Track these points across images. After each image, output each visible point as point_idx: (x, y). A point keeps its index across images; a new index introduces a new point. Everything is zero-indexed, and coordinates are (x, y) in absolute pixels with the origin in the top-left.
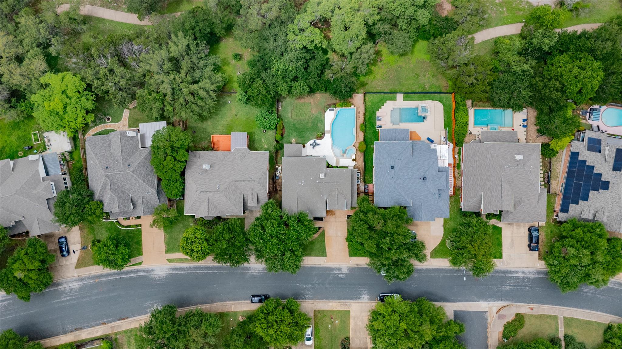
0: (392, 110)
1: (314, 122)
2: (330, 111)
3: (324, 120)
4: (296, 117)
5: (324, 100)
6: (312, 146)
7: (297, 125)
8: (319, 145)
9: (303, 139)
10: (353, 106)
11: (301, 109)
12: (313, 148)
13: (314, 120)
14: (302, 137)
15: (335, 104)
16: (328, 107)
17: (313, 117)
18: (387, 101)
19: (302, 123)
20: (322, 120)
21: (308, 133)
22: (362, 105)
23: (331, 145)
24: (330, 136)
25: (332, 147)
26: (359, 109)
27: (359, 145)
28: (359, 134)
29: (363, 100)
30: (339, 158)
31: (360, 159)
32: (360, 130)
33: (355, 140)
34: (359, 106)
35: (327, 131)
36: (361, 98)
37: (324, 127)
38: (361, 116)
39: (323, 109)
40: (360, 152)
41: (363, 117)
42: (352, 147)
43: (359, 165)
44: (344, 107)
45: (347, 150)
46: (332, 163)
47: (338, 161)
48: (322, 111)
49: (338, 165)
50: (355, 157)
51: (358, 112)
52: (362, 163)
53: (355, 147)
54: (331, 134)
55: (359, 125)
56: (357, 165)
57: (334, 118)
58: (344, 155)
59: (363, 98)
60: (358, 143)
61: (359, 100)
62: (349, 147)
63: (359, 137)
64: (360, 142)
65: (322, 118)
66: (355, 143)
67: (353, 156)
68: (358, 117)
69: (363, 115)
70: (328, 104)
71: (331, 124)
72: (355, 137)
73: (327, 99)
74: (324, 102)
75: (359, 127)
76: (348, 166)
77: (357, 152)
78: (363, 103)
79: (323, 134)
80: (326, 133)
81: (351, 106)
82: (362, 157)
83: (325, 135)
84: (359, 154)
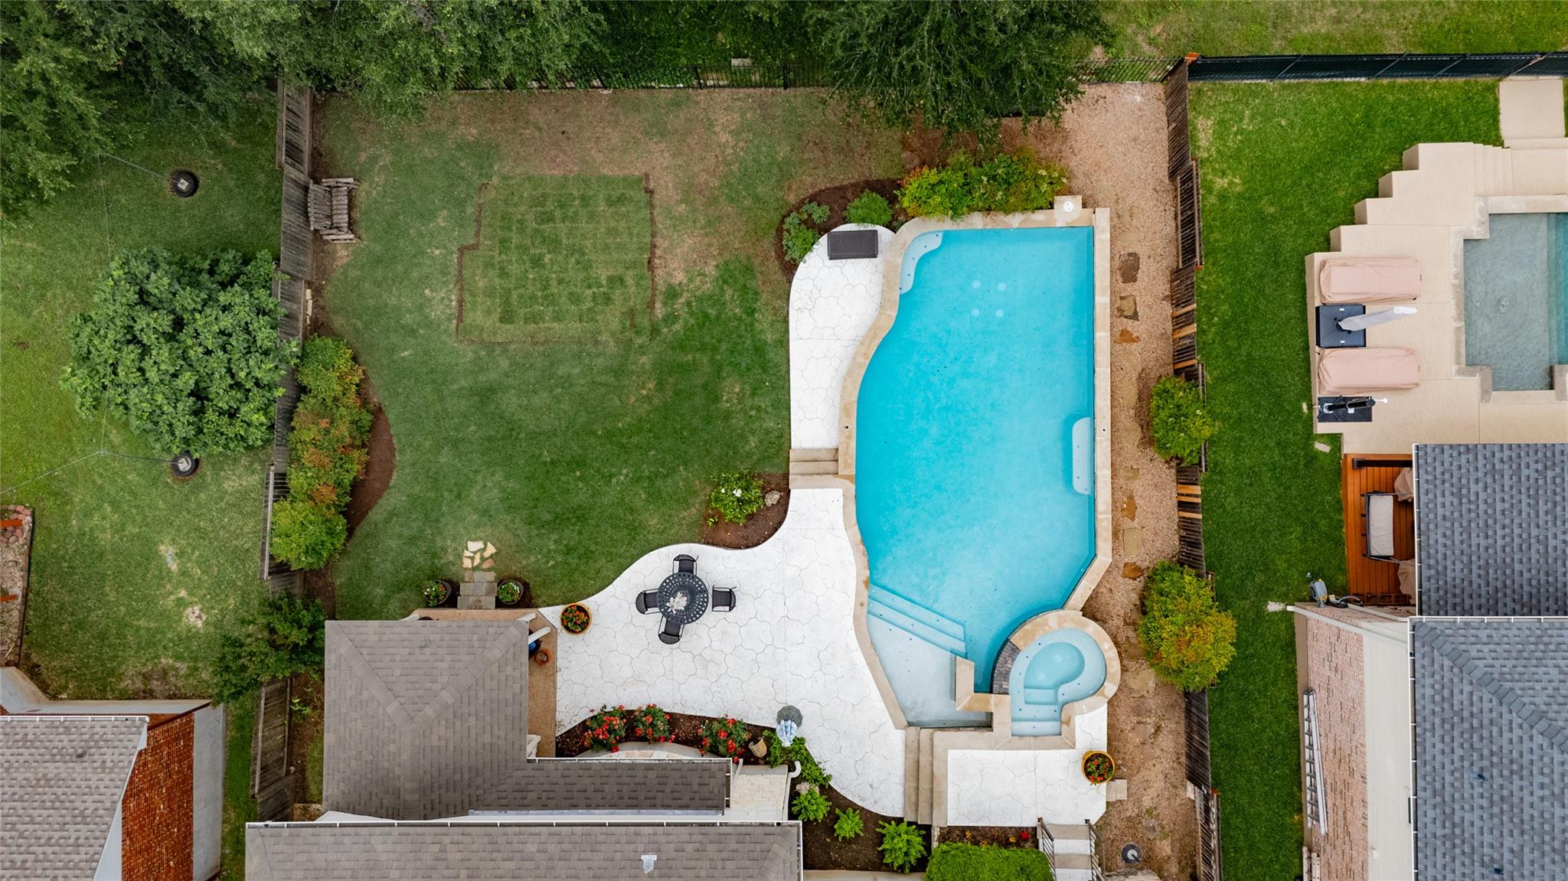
0: (1478, 231)
1: (685, 369)
2: (835, 254)
3: (784, 343)
4: (507, 317)
5: (783, 151)
6: (654, 620)
7: (511, 402)
8: (726, 599)
9: (570, 535)
10: (1068, 208)
11: (554, 244)
12: (670, 635)
13: (681, 346)
14: (558, 522)
15: (888, 190)
16: (819, 213)
17: (671, 318)
18: (1426, 151)
19: (567, 382)
20: (759, 350)
21: (624, 474)
22: (1155, 195)
23: (857, 595)
24: (844, 507)
25: (864, 620)
26: (1132, 237)
27: (1138, 603)
28: (1138, 487)
29: (1166, 144)
30: (939, 735)
31: (1158, 745)
32: (1148, 441)
33: (1100, 542)
34: (1129, 201)
35: (814, 461)
36: (1146, 129)
37: (784, 413)
38: (1149, 299)
39: (766, 241)
40: (1152, 671)
41: (1167, 309)
42: (1072, 620)
43: (1147, 802)
44: (980, 214)
45: (1016, 650)
46: (871, 786)
47: (932, 766)
48: (762, 263)
49: (929, 811)
50: (1111, 727)
51: (1117, 263)
52: (1175, 787)
53: (1098, 616)
54: (847, 482)
55: (1130, 393)
56: (1131, 811)
57: (874, 328)
58: (988, 702)
59: (1165, 125)
60: (1125, 576)
61: (1120, 149)
62: (1039, 620)
63: (1133, 519)
64: (1147, 564)
65: (756, 324)
66: (1103, 578)
67: (1082, 713)
68: (1118, 312)
69: (1167, 293)
70: (817, 189)
71: (844, 388)
72: (1105, 512)
73: (804, 138)
74: (781, 170)
75: (1132, 412)
76: (1040, 820)
77: (1124, 669)
78: (1166, 173)
79: (772, 490)
80: (806, 477)
81: (1055, 206)
82: (1173, 726)
83: (795, 494)
84: (1143, 696)
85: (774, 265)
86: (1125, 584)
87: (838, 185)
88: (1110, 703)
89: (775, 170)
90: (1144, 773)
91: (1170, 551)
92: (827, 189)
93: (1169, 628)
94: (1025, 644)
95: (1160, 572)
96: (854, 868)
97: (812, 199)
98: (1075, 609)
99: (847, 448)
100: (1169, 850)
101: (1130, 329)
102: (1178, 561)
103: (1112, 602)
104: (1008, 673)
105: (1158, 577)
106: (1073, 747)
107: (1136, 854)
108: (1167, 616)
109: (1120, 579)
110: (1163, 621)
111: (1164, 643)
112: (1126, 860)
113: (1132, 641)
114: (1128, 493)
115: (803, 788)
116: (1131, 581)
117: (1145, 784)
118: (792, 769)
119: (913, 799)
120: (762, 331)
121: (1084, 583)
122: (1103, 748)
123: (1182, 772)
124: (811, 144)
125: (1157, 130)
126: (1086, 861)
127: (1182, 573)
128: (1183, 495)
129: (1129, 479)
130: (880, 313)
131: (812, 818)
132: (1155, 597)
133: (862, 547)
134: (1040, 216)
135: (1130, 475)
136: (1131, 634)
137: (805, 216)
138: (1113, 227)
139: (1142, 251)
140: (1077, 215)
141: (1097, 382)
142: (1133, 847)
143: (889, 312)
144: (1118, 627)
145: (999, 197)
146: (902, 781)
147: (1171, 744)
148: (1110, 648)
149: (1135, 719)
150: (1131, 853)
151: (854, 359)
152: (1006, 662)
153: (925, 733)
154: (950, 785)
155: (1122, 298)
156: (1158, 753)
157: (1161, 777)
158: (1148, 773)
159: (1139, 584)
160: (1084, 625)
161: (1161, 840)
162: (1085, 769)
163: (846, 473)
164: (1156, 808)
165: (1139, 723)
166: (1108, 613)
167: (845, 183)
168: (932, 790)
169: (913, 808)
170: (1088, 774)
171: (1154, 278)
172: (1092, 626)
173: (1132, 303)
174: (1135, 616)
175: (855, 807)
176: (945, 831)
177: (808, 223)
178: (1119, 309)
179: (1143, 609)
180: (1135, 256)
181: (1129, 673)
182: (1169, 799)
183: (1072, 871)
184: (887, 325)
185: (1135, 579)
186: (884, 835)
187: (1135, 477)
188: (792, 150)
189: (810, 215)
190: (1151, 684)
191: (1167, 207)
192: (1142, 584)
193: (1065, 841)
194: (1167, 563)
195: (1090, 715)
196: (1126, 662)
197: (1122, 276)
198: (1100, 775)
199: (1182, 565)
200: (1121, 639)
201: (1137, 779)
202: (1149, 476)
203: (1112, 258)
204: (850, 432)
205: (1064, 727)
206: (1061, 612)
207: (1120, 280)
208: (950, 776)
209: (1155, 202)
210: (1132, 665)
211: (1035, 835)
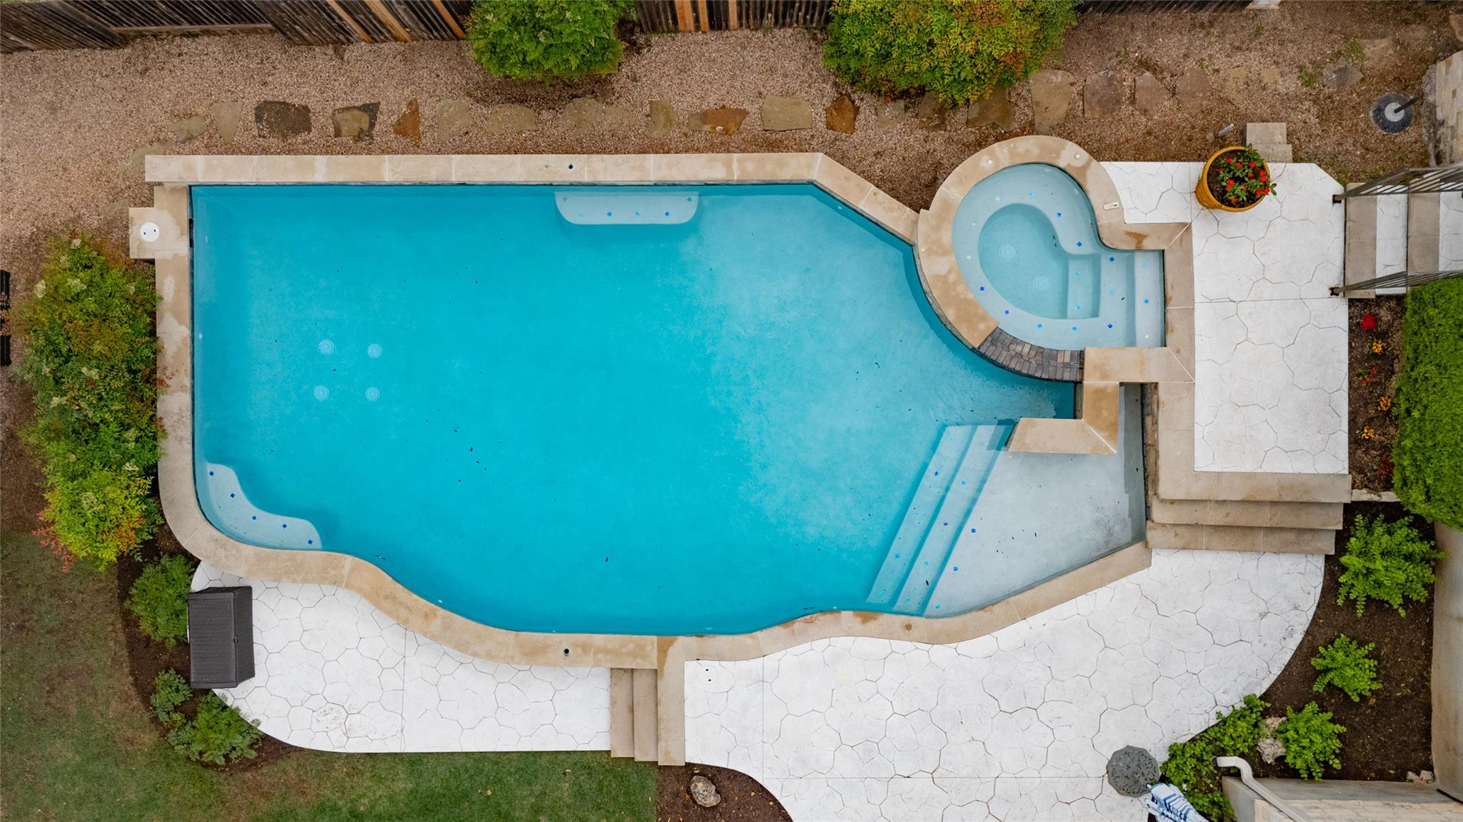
10: (152, 233)
20: (426, 805)
22: (152, 72)
23: (890, 636)
24: (720, 658)
25: (938, 624)
26: (226, 115)
27: (902, 103)
28: (685, 104)
29: (61, 54)
30: (1167, 487)
31: (1177, 64)
32: (598, 87)
33: (786, 174)
34: (163, 120)
35: (632, 710)
36: (34, 90)
37: (543, 761)
38: (341, 83)
39: (225, 789)
40: (1034, 75)
41: (359, 50)
42: (936, 229)
43: (1289, 84)
44: (161, 397)
45: (996, 336)
46: (1263, 615)
47: (1224, 502)
48: (267, 796)
49: (1317, 510)
50: (1140, 154)
51: (274, 141)
52: (1258, 32)
53: (927, 177)
54: (672, 651)
55: (511, 118)
56: (1308, 115)
57: (376, 598)
58: (1100, 392)
59: (26, 56)
60: (853, 130)
61: (69, 135)
62: (936, 293)
63: (745, 113)
64: (828, 88)
65: (379, 809)
66: (853, 169)
67: (1121, 210)
68: (364, 140)
69: (330, 51)
70: (132, 692)
71: (490, 656)
72: (728, 165)
73: (40, 712)
74: (97, 757)
75: (546, 115)
76: (1334, 292)
77: (1030, 129)
78: (114, 53)
79: (689, 792)
80: (663, 733)
81: (148, 256)
82: (1139, 36)
83: (695, 754)
84: (1082, 95)
85: (268, 774)
86: (866, 127)
87: (125, 652)
88: (1098, 154)
89: (97, 767)
90: (1231, 91)
91: (803, 47)
92: (132, 673)
93: (954, 40)
94: (984, 318)
95: (842, 62)
96: (1428, 652)
97: (146, 701)
98: (915, 223)
99: (607, 651)
100: (1383, 43)
101: (394, 118)
102: (823, 29)
103: (900, 151)
104: (1040, 351)
105: (853, 65)
106: (1187, 228)
107: (1394, 106)
108: (931, 44)
109: (857, 136)
110: (940, 52)
111: (984, 48)
112: (1403, 125)
113: (974, 111)
114: (694, 122)
115: (1270, 749)
116: (861, 116)
117: (1254, 87)
118: (1235, 773)
119: (1291, 536)
120: (391, 798)
121: (862, 206)
122: (1190, 172)
123: (1231, 19)
124: (53, 700)
125: (37, 70)
126: (1420, 203)
127: (843, 17)
128: (697, 20)
129: (669, 121)
130: (348, 586)
131: (1336, 744)
132: (891, 68)
133: (798, 625)
134: (170, 287)
135: (662, 118)
136: (961, 116)
137: (177, 717)
138: (209, 149)
139: (254, 95)
140: (167, 217)
141: (479, 179)
142: (1379, 111)
143: (346, 571)
144: (949, 141)
145: (94, 374)
146: (1255, 556)
147: (1174, 39)
148: (993, 156)
149: (1126, 109)
150: (1392, 114)
151: (433, 638)
152: (1020, 355)
153: (1158, 513)
154: (1266, 468)
155: (338, 133)
156: (1191, 63)
157: (1238, 58)
158: (1231, 84)
159: (866, 104)
160: (947, 205)
161: (1363, 57)
162: (1241, 205)
163: (654, 654)
164: (1301, 68)
165: (1133, 101)
166: (921, 159)
167: (122, 637)
168: (1274, 503)
169: (1308, 537)
170: (1252, 199)
171: (304, 74)
172: (949, 190)
173: (347, 115)
174: (926, 107)
175: (1307, 650)
176: (1359, 477)
177: (188, 711)
178: (358, 138)
179: (912, 95)
180: (261, 111)
181: (1037, 122)
182: (1282, 43)
183: (1443, 231)
184: (370, 573)
185: (857, 110)
186: (1368, 597)
187: (667, 110)
188: (62, 735)
189: (176, 709)
190: (1058, 78)
191: (175, 51)
192: (867, 96)
193: (1379, 244)
194: (824, 49)
195: (1124, 195)
196: (1015, 126)
197: (296, 132)
198: (1256, 176)
199: (829, 19)
200: (970, 135)
201: (1243, 105)
202: (665, 83)
203: (265, 151)
204: (575, 645)
205: (1147, 244)
206: (922, 250)
207: (304, 136)
208: (1249, 467)
209: (166, 72)
210: (1021, 115)
211: (1365, 302)
